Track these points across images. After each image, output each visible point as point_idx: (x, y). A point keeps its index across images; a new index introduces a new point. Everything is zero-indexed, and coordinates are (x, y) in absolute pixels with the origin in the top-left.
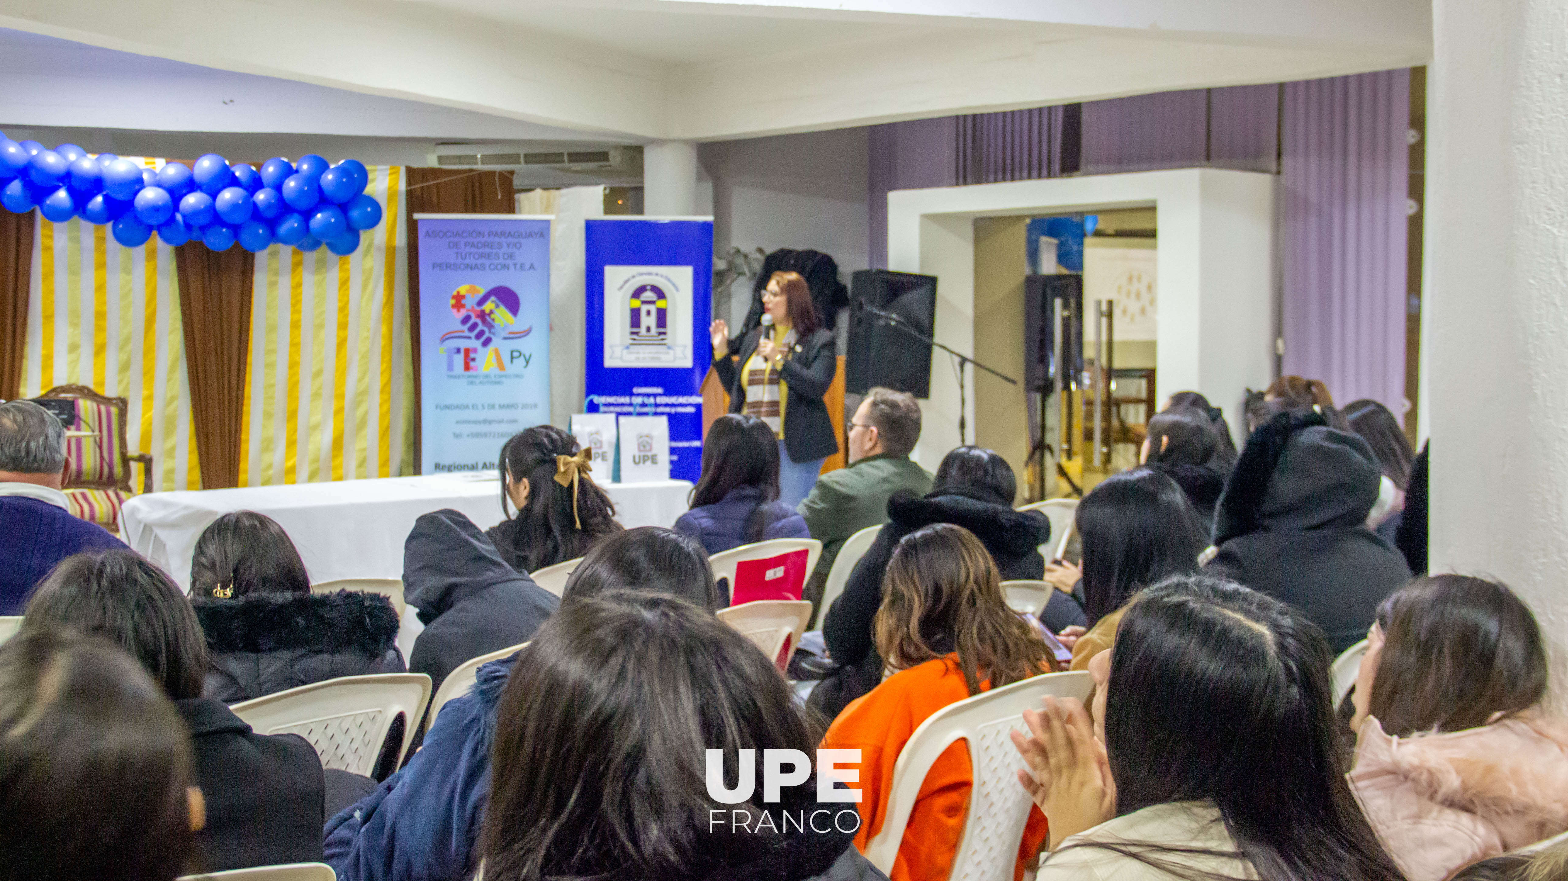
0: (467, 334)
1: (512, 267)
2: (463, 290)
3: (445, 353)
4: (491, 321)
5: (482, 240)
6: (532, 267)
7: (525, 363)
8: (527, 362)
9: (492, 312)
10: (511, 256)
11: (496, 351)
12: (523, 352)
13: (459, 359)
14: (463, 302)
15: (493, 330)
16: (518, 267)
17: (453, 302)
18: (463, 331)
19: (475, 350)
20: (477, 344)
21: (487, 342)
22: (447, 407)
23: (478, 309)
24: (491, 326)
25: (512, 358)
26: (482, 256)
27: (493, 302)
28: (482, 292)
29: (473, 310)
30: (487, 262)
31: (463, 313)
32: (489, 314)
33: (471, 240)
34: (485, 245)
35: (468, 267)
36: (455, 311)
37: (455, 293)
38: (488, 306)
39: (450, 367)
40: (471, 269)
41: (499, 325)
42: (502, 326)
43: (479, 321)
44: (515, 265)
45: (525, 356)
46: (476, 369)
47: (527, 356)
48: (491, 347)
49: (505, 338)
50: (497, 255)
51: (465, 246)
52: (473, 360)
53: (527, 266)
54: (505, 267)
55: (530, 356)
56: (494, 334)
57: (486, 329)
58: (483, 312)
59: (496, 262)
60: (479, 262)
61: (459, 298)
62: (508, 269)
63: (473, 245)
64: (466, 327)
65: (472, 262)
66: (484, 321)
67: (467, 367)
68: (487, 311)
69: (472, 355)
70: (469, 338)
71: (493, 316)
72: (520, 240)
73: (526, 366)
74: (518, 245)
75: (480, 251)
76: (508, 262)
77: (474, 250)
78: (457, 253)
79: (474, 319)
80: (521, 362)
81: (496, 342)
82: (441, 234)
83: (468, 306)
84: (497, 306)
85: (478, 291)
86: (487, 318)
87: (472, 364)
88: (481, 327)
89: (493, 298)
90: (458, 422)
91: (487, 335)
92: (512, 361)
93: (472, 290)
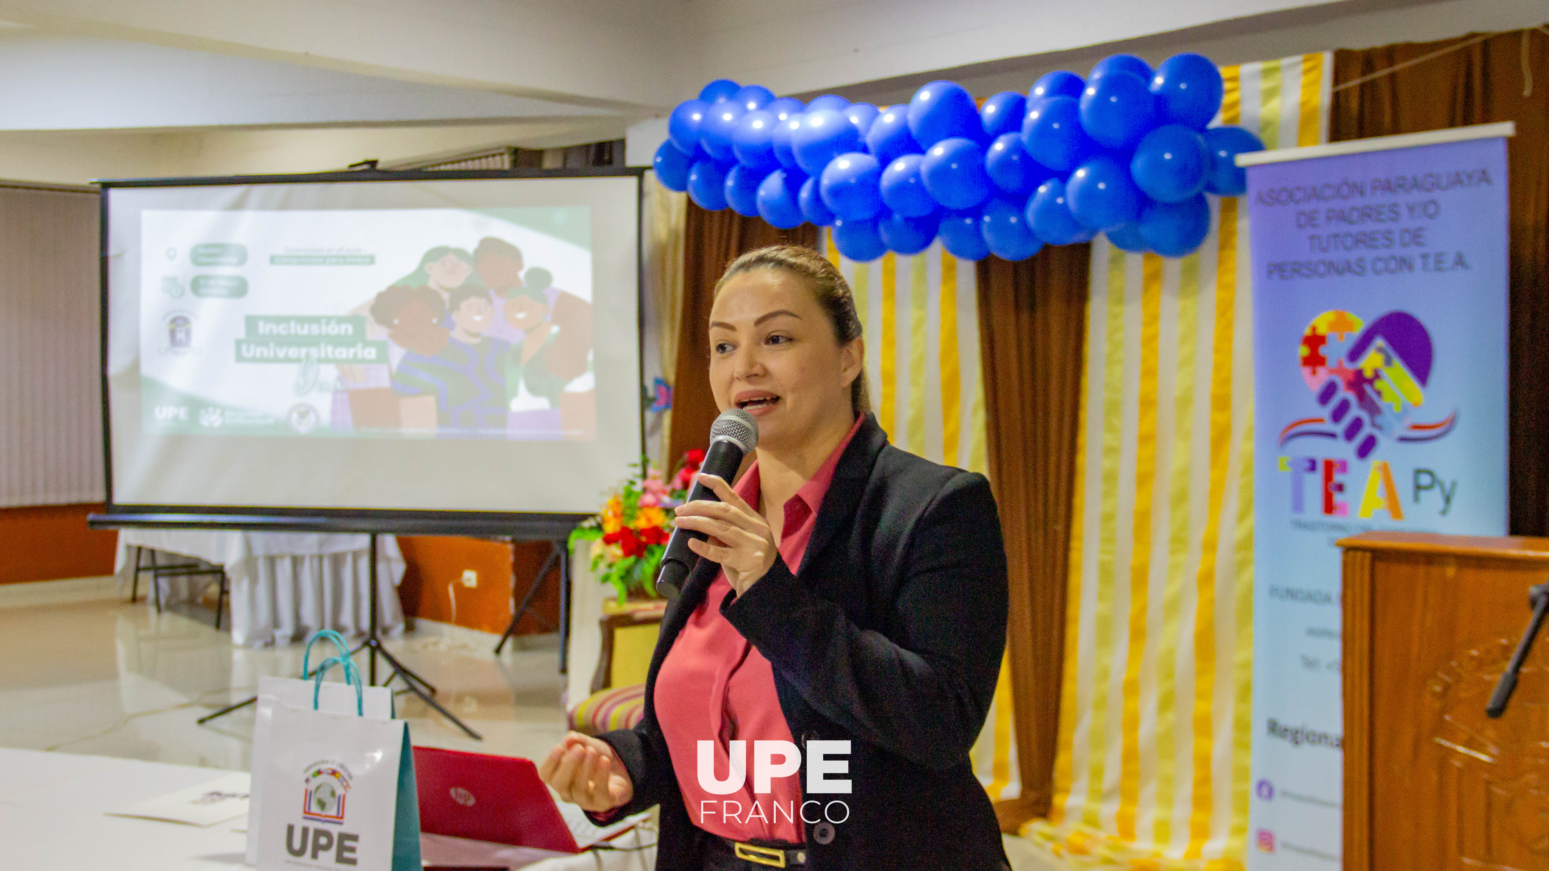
0: (1329, 426)
1: (1418, 263)
2: (1322, 323)
3: (1289, 470)
4: (1374, 396)
5: (1358, 202)
6: (1460, 261)
7: (1440, 504)
8: (1448, 500)
9: (1377, 375)
10: (1416, 237)
11: (1385, 470)
12: (1441, 474)
13: (1315, 482)
14: (1323, 351)
15: (1379, 420)
16: (1431, 262)
17: (1304, 351)
18: (1321, 421)
19: (1344, 467)
20: (1344, 450)
21: (1366, 449)
22: (1292, 594)
23: (1350, 367)
24: (1374, 409)
25: (1418, 488)
26: (1361, 240)
27: (1380, 350)
28: (1359, 326)
29: (1340, 371)
30: (1369, 255)
31: (1323, 376)
32: (1371, 382)
33: (1337, 204)
34: (1367, 213)
35: (1333, 268)
36: (1306, 371)
37: (1308, 332)
38: (1371, 361)
39: (1298, 505)
40: (1339, 272)
41: (1390, 406)
42: (1397, 409)
43: (1351, 397)
44: (1424, 257)
45: (1442, 485)
46: (1344, 510)
47: (1448, 485)
48: (1375, 460)
49: (1403, 439)
50: (1388, 235)
51: (1328, 218)
52: (1340, 488)
53: (1449, 260)
54: (1405, 264)
55: (1454, 484)
56: (1379, 427)
57: (1364, 415)
58: (1359, 373)
59: (1383, 253)
60: (1353, 256)
61: (1315, 341)
62: (1410, 268)
63: (1342, 217)
64: (1326, 412)
65: (1337, 255)
66: (1362, 396)
67: (1329, 507)
68: (1368, 374)
69: (1338, 478)
70: (1333, 435)
71: (1378, 385)
72: (1437, 195)
73: (1444, 512)
74: (1432, 209)
75: (1354, 229)
76: (1413, 252)
77: (1343, 228)
78: (1312, 238)
79: (1343, 393)
80: (1433, 499)
81: (1385, 446)
82: (1284, 196)
83: (1331, 362)
84: (1388, 362)
85: (1350, 326)
86: (1367, 388)
87: (1338, 498)
88: (1355, 411)
89: (1379, 342)
90: (1311, 632)
91: (1367, 430)
92: (1416, 499)
93: (1340, 324)
